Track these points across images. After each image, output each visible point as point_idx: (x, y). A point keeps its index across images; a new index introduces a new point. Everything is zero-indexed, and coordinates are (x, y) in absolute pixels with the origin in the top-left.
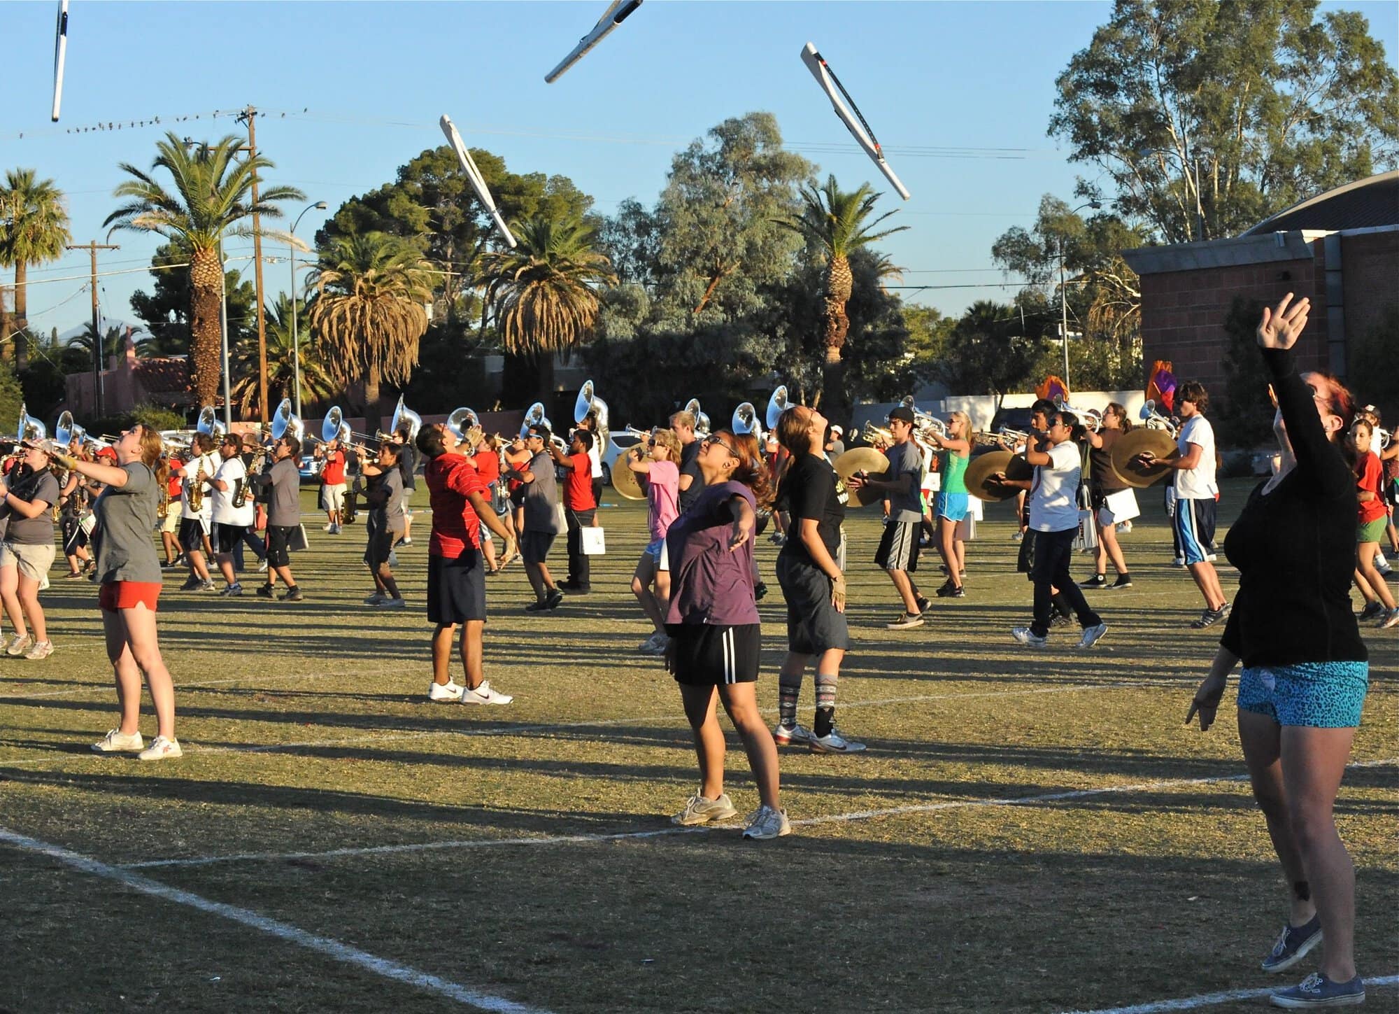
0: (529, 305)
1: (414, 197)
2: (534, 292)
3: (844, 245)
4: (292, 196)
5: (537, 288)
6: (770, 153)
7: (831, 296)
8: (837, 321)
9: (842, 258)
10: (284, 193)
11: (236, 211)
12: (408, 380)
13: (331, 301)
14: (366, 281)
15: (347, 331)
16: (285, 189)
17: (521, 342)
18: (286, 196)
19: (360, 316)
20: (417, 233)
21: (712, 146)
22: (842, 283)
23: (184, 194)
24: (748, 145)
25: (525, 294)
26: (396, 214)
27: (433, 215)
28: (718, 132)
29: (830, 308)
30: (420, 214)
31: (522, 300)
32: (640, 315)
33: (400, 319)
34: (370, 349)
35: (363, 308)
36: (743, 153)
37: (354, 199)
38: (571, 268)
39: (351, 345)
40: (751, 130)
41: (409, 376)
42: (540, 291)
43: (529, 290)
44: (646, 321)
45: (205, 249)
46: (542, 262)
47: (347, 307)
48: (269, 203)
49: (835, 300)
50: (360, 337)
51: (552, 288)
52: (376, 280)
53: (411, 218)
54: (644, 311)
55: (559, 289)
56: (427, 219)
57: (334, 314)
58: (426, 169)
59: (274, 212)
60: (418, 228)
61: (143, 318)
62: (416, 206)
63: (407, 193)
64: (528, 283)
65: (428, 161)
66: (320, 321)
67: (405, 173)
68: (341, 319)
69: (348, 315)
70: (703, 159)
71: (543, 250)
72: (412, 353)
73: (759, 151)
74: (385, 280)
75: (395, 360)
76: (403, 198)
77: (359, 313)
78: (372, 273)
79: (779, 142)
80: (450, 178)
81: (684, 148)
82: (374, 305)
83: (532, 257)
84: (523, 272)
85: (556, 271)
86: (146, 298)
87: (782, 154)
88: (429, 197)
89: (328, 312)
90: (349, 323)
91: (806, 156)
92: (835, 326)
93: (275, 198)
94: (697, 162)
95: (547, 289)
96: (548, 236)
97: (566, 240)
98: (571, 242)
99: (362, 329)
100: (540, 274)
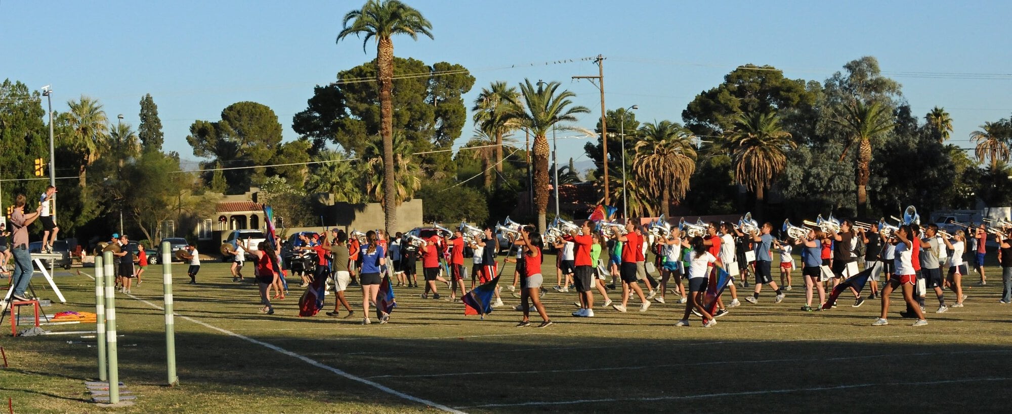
0: (748, 158)
1: (732, 93)
2: (751, 151)
3: (866, 133)
4: (584, 111)
5: (753, 150)
6: (874, 78)
7: (860, 159)
8: (863, 172)
9: (866, 140)
10: (579, 110)
11: (554, 119)
12: (684, 198)
13: (642, 156)
14: (660, 146)
15: (650, 173)
16: (580, 107)
17: (744, 178)
18: (581, 111)
19: (658, 164)
20: (734, 112)
21: (846, 74)
22: (865, 153)
23: (531, 110)
24: (862, 74)
25: (746, 153)
26: (722, 102)
27: (742, 102)
28: (849, 67)
29: (860, 165)
30: (736, 101)
31: (744, 156)
32: (807, 163)
33: (678, 166)
34: (662, 181)
35: (659, 160)
36: (859, 78)
37: (704, 93)
38: (769, 139)
39: (653, 181)
40: (865, 66)
41: (684, 195)
42: (754, 152)
43: (748, 151)
44: (811, 167)
45: (541, 137)
46: (756, 136)
47: (651, 159)
48: (571, 115)
49: (862, 161)
50: (657, 175)
51: (760, 150)
52: (666, 146)
53: (730, 104)
54: (809, 162)
55: (764, 150)
56: (740, 105)
57: (644, 165)
58: (739, 77)
59: (573, 119)
60: (735, 110)
61: (591, 157)
62: (734, 98)
63: (728, 90)
64: (749, 147)
65: (740, 73)
66: (637, 167)
67: (728, 78)
68: (647, 166)
69: (651, 164)
70: (841, 82)
71: (756, 130)
72: (685, 184)
73: (869, 77)
74: (670, 146)
75: (676, 187)
76: (726, 93)
77: (657, 163)
78: (663, 142)
79: (879, 71)
80: (753, 82)
81: (830, 76)
82: (665, 158)
83: (749, 134)
84: (744, 141)
85: (762, 141)
86: (593, 146)
87: (880, 79)
88: (741, 92)
89: (641, 162)
90: (651, 168)
91: (894, 79)
92: (862, 175)
93: (575, 112)
94: (837, 83)
95: (758, 151)
96: (759, 122)
97: (769, 124)
98: (772, 124)
99: (659, 170)
100: (753, 142)
